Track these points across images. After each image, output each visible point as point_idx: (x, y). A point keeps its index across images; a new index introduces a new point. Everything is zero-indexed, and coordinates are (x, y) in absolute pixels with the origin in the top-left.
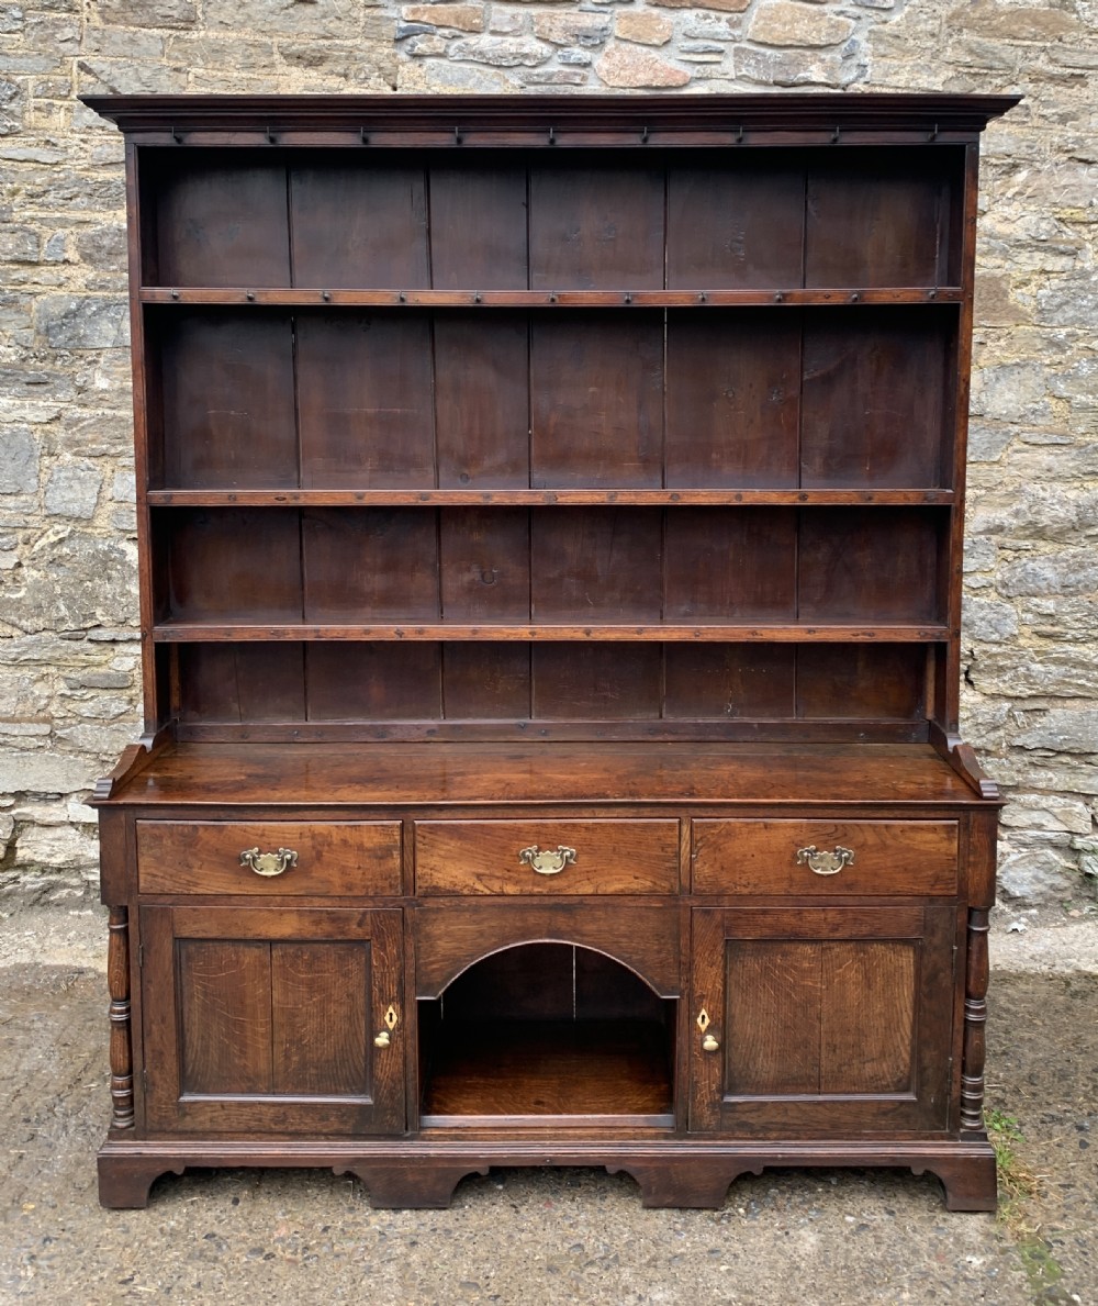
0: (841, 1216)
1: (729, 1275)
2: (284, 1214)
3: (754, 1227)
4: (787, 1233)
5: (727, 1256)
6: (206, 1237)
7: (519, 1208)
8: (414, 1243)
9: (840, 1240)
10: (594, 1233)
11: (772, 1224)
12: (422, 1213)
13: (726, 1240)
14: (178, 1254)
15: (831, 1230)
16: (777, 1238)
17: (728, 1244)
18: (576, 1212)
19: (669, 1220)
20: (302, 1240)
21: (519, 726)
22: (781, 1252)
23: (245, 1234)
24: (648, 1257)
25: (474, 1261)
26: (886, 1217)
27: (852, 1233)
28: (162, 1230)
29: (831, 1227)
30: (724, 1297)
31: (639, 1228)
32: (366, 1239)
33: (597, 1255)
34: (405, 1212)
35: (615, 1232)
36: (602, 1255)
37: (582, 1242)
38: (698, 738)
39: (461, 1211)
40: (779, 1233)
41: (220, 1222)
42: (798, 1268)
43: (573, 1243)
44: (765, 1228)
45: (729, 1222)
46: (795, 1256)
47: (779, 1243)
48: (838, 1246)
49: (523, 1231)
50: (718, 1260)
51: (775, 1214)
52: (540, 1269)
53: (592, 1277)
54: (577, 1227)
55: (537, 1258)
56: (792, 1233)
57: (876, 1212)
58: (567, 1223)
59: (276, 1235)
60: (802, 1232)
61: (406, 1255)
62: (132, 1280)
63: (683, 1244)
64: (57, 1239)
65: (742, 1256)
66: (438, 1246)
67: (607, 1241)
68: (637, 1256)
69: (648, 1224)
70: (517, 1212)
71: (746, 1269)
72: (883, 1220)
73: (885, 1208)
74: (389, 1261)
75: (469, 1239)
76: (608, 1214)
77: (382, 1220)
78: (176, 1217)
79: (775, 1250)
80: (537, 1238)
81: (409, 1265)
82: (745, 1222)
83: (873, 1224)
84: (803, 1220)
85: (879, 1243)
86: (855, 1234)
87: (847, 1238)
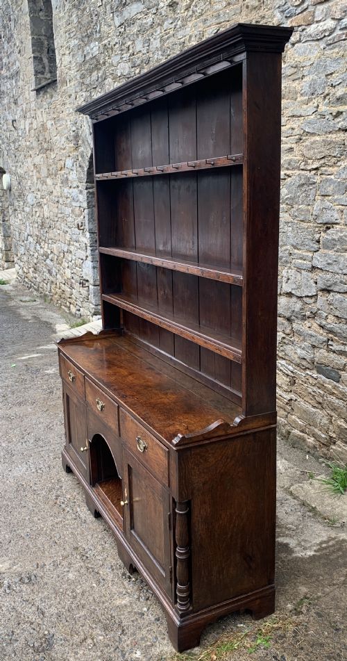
0: (145, 606)
2: (77, 493)
3: (124, 585)
5: (102, 584)
6: (60, 487)
7: (104, 531)
8: (75, 519)
10: (99, 551)
11: (129, 589)
13: (112, 581)
14: (50, 486)
15: (134, 606)
16: (121, 593)
17: (110, 582)
18: (109, 543)
20: (66, 501)
22: (112, 597)
23: (64, 491)
24: (93, 566)
25: (72, 533)
26: (153, 619)
28: (60, 479)
29: (136, 605)
31: (108, 559)
33: (88, 556)
34: (89, 511)
35: (102, 555)
37: (93, 550)
40: (124, 593)
41: (68, 486)
43: (92, 548)
45: (125, 578)
46: (111, 601)
47: (117, 594)
49: (92, 536)
50: (99, 582)
51: (136, 588)
52: (74, 546)
53: (75, 558)
54: (100, 546)
55: (79, 544)
56: (125, 596)
57: (154, 616)
58: (102, 543)
59: (66, 496)
60: (127, 598)
61: (68, 520)
62: (37, 484)
63: (104, 571)
64: (49, 468)
65: (104, 587)
66: (76, 523)
67: (96, 555)
68: (91, 564)
69: (112, 560)
70: (102, 531)
71: (97, 591)
72: (149, 618)
73: (159, 618)
74: (64, 518)
75: (83, 528)
76: (112, 549)
77: (83, 509)
78: (66, 479)
79: (113, 594)
80: (90, 540)
81: (64, 522)
82: (125, 582)
83: (145, 616)
84: (136, 596)
85: (133, 621)
86: (135, 613)
87: (131, 612)
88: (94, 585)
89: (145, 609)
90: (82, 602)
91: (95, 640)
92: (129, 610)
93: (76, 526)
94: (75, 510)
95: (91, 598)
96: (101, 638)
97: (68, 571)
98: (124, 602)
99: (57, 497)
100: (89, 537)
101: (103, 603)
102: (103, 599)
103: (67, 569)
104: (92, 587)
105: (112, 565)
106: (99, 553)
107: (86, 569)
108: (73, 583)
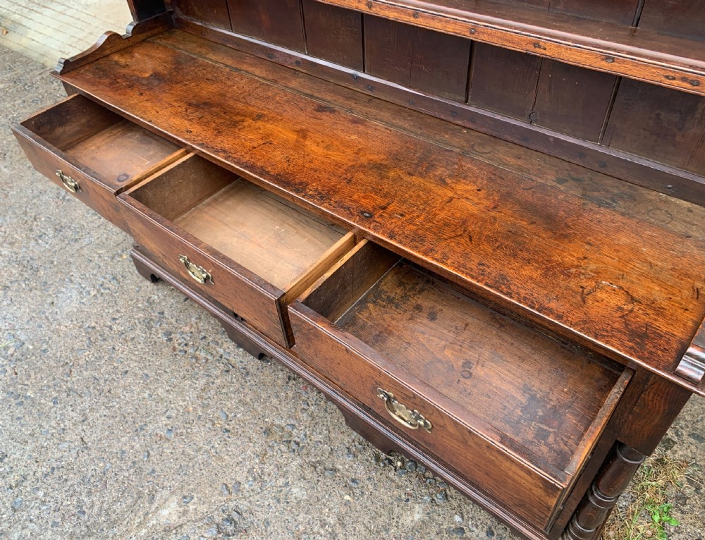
0: (454, 512)
1: (346, 504)
2: (196, 318)
3: (393, 481)
4: (408, 500)
5: (358, 491)
6: (159, 313)
7: (290, 382)
8: (227, 371)
9: (435, 529)
10: (307, 424)
11: (407, 487)
12: (248, 354)
13: (369, 479)
14: (142, 315)
15: (437, 518)
16: (399, 499)
17: (367, 482)
18: (314, 403)
19: (353, 441)
20: (189, 338)
21: (352, 75)
22: (391, 511)
23: (173, 321)
24: (318, 459)
25: (240, 401)
26: (483, 535)
27: (448, 531)
28: (150, 298)
29: (439, 515)
30: (326, 518)
31: (333, 435)
32: (212, 354)
33: (296, 439)
34: (241, 349)
35: (318, 430)
36: (298, 440)
37: (297, 425)
38: (495, 134)
39: (265, 364)
40: (403, 496)
41: (171, 307)
42: (387, 531)
43: (293, 422)
44: (398, 487)
45: (385, 465)
46: (395, 520)
47: (395, 503)
48: (429, 533)
49: (278, 397)
50: (351, 488)
51: (415, 480)
52: (261, 428)
53: (279, 451)
54: (303, 413)
55: (267, 420)
56: (410, 502)
57: (480, 527)
58: (303, 406)
59: (182, 330)
60: (417, 506)
61: (217, 377)
62: (118, 319)
63: (344, 463)
64: (117, 280)
65: (365, 497)
66: (234, 380)
67: (308, 433)
68: (313, 455)
69: (341, 436)
70: (287, 383)
71: (359, 508)
72: (478, 536)
73: (490, 528)
74: (207, 375)
75: (251, 385)
76: (327, 414)
77: (228, 348)
78: (160, 294)
79: (390, 506)
80: (279, 406)
81: (213, 383)
82: (392, 475)
84: (427, 498)
88: (347, 497)
89: (457, 518)
93: (237, 385)
94: (214, 352)
97: (287, 484)
98: (417, 517)
99: (168, 334)
100: (275, 401)
102: (380, 521)
103: (281, 481)
104: (347, 503)
105: (347, 445)
106: (311, 429)
107: (313, 468)
108: (311, 505)
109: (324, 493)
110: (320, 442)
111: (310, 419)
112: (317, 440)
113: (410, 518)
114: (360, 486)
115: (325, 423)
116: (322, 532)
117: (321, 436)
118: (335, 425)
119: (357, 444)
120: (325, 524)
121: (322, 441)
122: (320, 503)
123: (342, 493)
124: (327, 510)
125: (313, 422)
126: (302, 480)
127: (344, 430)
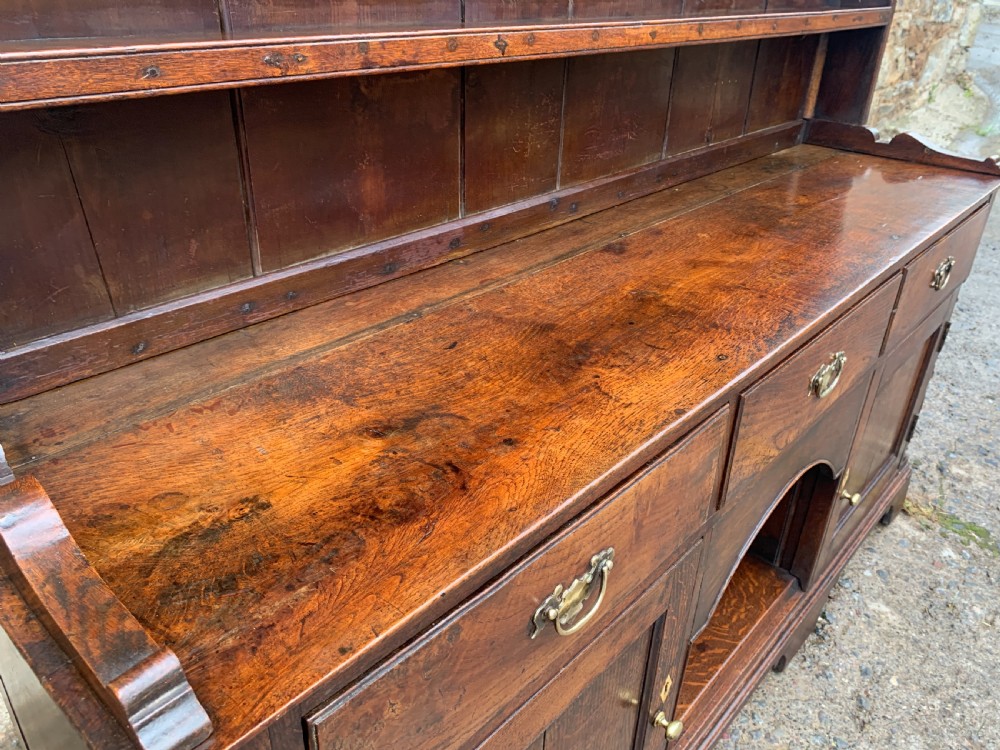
3: (847, 627)
4: (866, 615)
5: (878, 668)
11: (849, 615)
15: (876, 591)
16: (869, 624)
17: (860, 656)
18: (751, 723)
19: (804, 668)
22: (889, 635)
24: (849, 717)
26: (876, 554)
29: (872, 588)
35: (800, 715)
40: (863, 619)
44: (853, 622)
46: (899, 631)
47: (876, 628)
48: (898, 601)
50: (879, 677)
51: (835, 605)
54: (776, 740)
56: (868, 613)
57: (868, 556)
58: (763, 739)
60: (870, 607)
63: (842, 683)
65: (883, 660)
67: (809, 730)
68: (846, 724)
69: (799, 684)
71: (902, 669)
72: (879, 559)
73: (866, 548)
76: (769, 701)
79: (884, 636)
82: (837, 627)
83: (881, 568)
84: (856, 596)
85: (907, 580)
86: (887, 583)
87: (891, 591)
88: (894, 681)
89: (867, 573)
90: (949, 679)
91: (990, 618)
92: (891, 596)
95: (929, 668)
96: (977, 610)
98: (884, 608)
101: (916, 642)
104: (903, 683)
105: (812, 676)
106: (801, 727)
107: (867, 726)
108: (926, 730)
109: (900, 710)
110: (820, 714)
111: (782, 727)
112: (817, 719)
113: (889, 615)
114: (870, 666)
115: (785, 706)
116: (958, 715)
117: (810, 712)
118: (784, 690)
119: (806, 664)
120: (946, 711)
121: (817, 711)
122: (917, 717)
123: (889, 687)
124: (925, 708)
125: (787, 723)
126: (894, 741)
127: (788, 680)
